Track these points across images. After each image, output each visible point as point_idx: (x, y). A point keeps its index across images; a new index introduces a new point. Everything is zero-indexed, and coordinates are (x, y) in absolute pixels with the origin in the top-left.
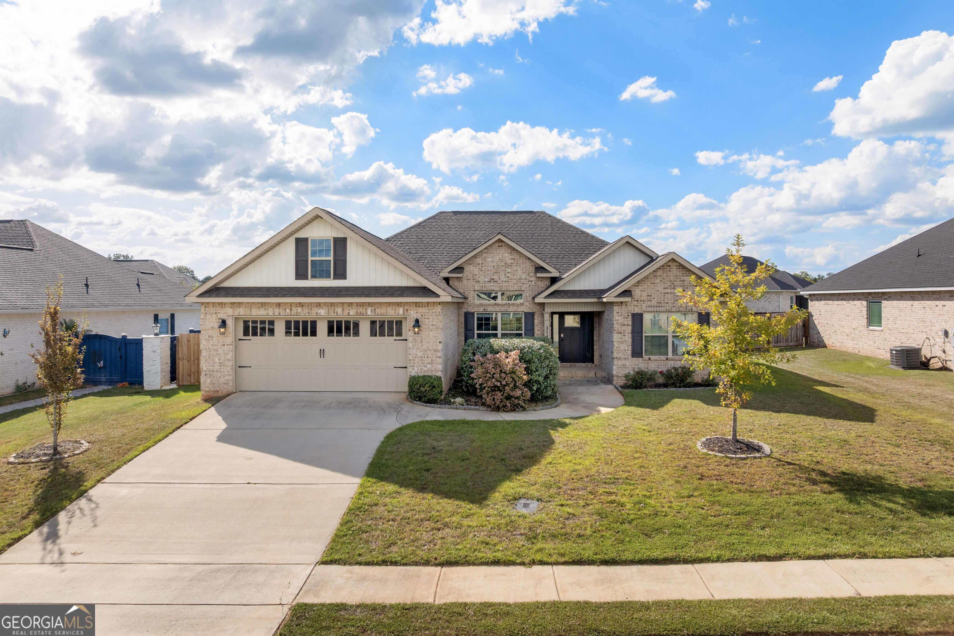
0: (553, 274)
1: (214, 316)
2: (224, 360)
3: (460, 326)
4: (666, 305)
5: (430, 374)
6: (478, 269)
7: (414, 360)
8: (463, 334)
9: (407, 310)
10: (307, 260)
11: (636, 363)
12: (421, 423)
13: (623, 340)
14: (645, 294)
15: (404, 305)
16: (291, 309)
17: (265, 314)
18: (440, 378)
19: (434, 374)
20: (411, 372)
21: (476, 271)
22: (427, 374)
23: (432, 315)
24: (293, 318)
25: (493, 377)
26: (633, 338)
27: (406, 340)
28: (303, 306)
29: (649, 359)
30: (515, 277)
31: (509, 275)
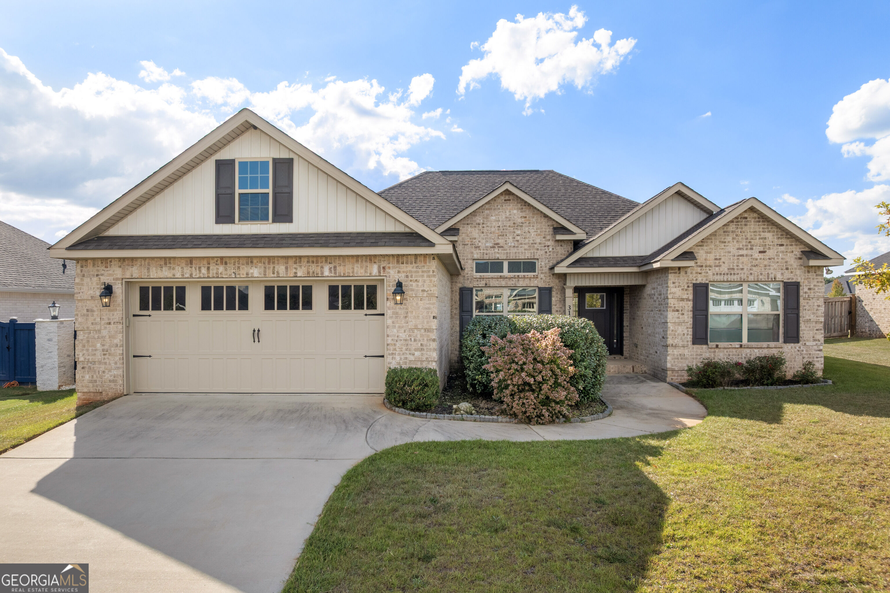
0: (577, 235)
1: (95, 279)
2: (110, 346)
3: (454, 307)
4: (740, 272)
5: (419, 366)
6: (477, 231)
7: (395, 345)
8: (458, 317)
9: (384, 268)
10: (233, 194)
11: (699, 353)
12: (408, 447)
13: (681, 320)
14: (711, 257)
15: (380, 261)
16: (208, 268)
17: (170, 275)
18: (435, 371)
19: (424, 365)
20: (390, 363)
21: (475, 233)
22: (414, 366)
23: (423, 276)
24: (213, 282)
25: (522, 369)
26: (694, 318)
27: (383, 315)
28: (226, 263)
29: (717, 346)
30: (527, 241)
31: (518, 238)
